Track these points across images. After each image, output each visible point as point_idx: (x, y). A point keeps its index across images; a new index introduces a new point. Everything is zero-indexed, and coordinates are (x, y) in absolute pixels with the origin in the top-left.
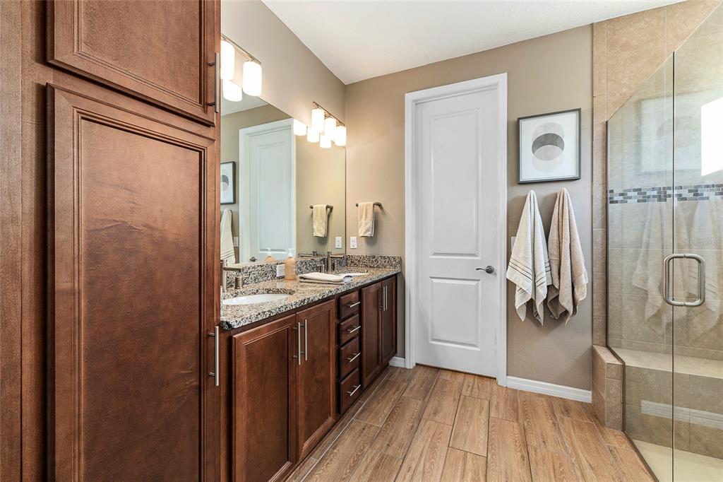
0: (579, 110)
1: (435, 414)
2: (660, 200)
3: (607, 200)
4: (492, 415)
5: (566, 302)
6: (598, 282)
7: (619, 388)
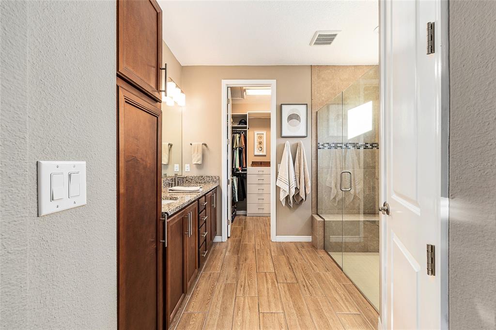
0: (307, 104)
1: (246, 260)
2: (335, 148)
3: (317, 148)
4: (273, 255)
5: (302, 195)
6: (314, 185)
7: (323, 231)
